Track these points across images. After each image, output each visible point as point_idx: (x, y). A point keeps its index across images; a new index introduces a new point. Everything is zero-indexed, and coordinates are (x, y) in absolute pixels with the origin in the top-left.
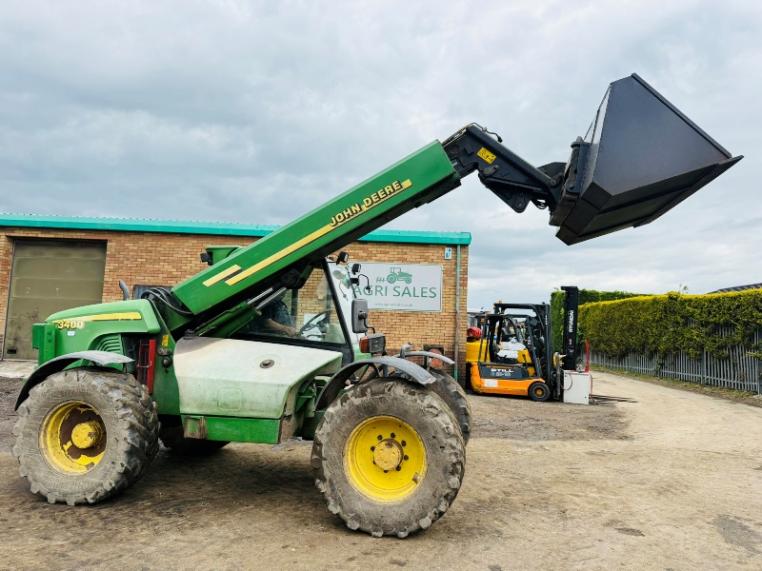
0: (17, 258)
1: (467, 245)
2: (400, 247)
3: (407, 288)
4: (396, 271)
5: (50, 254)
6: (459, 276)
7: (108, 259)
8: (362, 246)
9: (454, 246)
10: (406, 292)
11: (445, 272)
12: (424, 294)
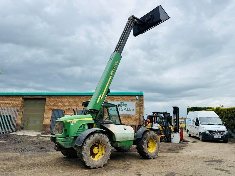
0: (25, 103)
1: (143, 95)
2: (123, 97)
4: (122, 103)
5: (32, 102)
6: (140, 104)
7: (46, 103)
8: (112, 97)
9: (138, 96)
10: (125, 109)
11: (136, 103)
12: (130, 110)
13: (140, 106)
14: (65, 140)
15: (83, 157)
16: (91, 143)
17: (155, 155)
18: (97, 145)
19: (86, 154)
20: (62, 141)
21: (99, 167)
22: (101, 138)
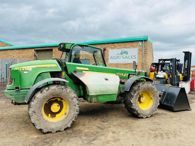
1: (146, 40)
2: (124, 43)
3: (126, 56)
4: (123, 51)
5: (43, 53)
6: (143, 51)
8: (113, 44)
9: (142, 41)
10: (126, 57)
11: (139, 50)
12: (132, 58)
13: (144, 53)
14: (15, 93)
15: (31, 117)
16: (44, 99)
17: (150, 114)
18: (59, 100)
19: (35, 112)
20: (11, 95)
21: (57, 132)
22: (62, 93)
